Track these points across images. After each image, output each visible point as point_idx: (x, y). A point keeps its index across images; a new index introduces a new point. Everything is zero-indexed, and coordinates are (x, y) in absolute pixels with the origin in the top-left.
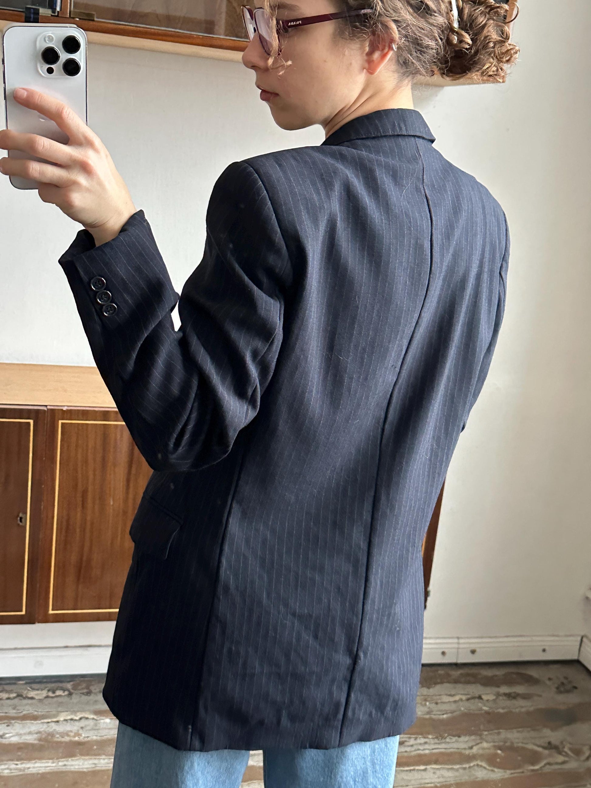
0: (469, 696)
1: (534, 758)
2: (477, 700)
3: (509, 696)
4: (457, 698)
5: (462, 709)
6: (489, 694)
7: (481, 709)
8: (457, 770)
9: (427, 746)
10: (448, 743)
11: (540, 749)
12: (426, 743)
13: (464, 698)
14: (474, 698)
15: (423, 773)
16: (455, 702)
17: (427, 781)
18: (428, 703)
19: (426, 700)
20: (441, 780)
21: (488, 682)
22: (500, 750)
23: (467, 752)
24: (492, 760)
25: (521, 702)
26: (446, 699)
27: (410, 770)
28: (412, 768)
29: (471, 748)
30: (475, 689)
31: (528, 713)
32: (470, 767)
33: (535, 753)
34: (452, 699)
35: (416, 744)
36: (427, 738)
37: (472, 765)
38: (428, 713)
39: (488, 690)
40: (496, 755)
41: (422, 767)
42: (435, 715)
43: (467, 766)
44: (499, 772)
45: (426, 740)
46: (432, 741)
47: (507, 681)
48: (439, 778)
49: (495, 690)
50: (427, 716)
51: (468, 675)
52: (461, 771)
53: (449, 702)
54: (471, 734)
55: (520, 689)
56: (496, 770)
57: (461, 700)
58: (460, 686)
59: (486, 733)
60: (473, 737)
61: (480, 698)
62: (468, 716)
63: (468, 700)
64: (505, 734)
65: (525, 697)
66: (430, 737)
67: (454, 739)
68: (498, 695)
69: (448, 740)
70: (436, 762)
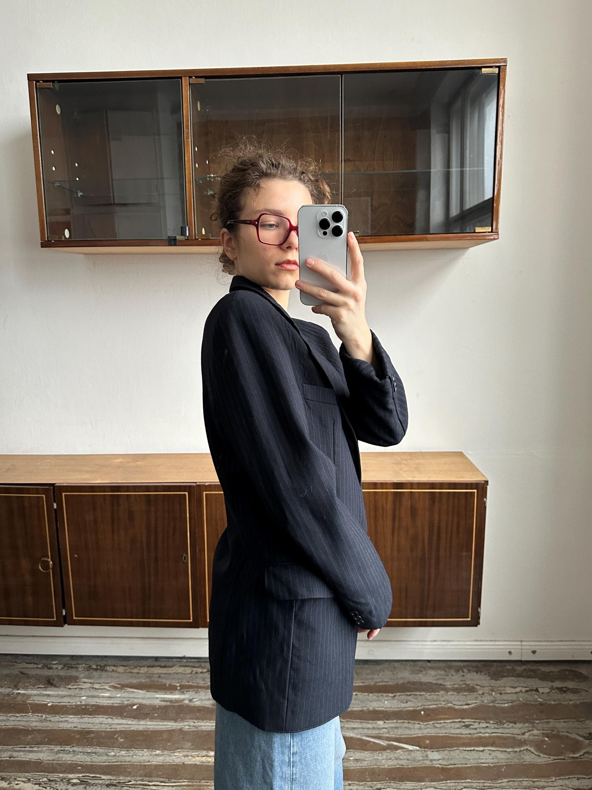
0: (527, 689)
1: (575, 746)
2: (534, 692)
3: (561, 690)
4: (518, 690)
5: (521, 699)
6: (544, 688)
7: (536, 701)
8: (509, 753)
9: (488, 730)
10: (506, 728)
11: (581, 739)
12: (487, 727)
13: (524, 690)
14: (531, 690)
15: (481, 753)
16: (516, 693)
17: (483, 761)
18: (493, 693)
19: (492, 691)
20: (495, 761)
21: (545, 677)
22: (548, 737)
23: (520, 737)
24: (539, 746)
25: (570, 696)
26: (509, 690)
27: (471, 750)
28: (472, 748)
29: (524, 734)
30: (534, 683)
31: (575, 706)
32: (520, 751)
33: (578, 742)
34: (514, 691)
35: (480, 728)
36: (489, 723)
37: (522, 749)
38: (493, 702)
39: (544, 684)
40: (543, 742)
41: (482, 749)
42: (498, 703)
43: (517, 749)
44: (544, 757)
45: (488, 725)
46: (493, 726)
47: (562, 677)
48: (493, 759)
49: (550, 684)
50: (492, 704)
51: (530, 670)
52: (513, 754)
53: (512, 693)
54: (525, 721)
55: (571, 685)
56: (542, 755)
57: (521, 691)
58: (522, 679)
59: (538, 722)
60: (527, 725)
61: (537, 690)
62: (525, 706)
63: (527, 691)
64: (553, 723)
65: (575, 691)
66: (491, 722)
67: (511, 725)
68: (552, 688)
69: (505, 726)
70: (493, 745)
